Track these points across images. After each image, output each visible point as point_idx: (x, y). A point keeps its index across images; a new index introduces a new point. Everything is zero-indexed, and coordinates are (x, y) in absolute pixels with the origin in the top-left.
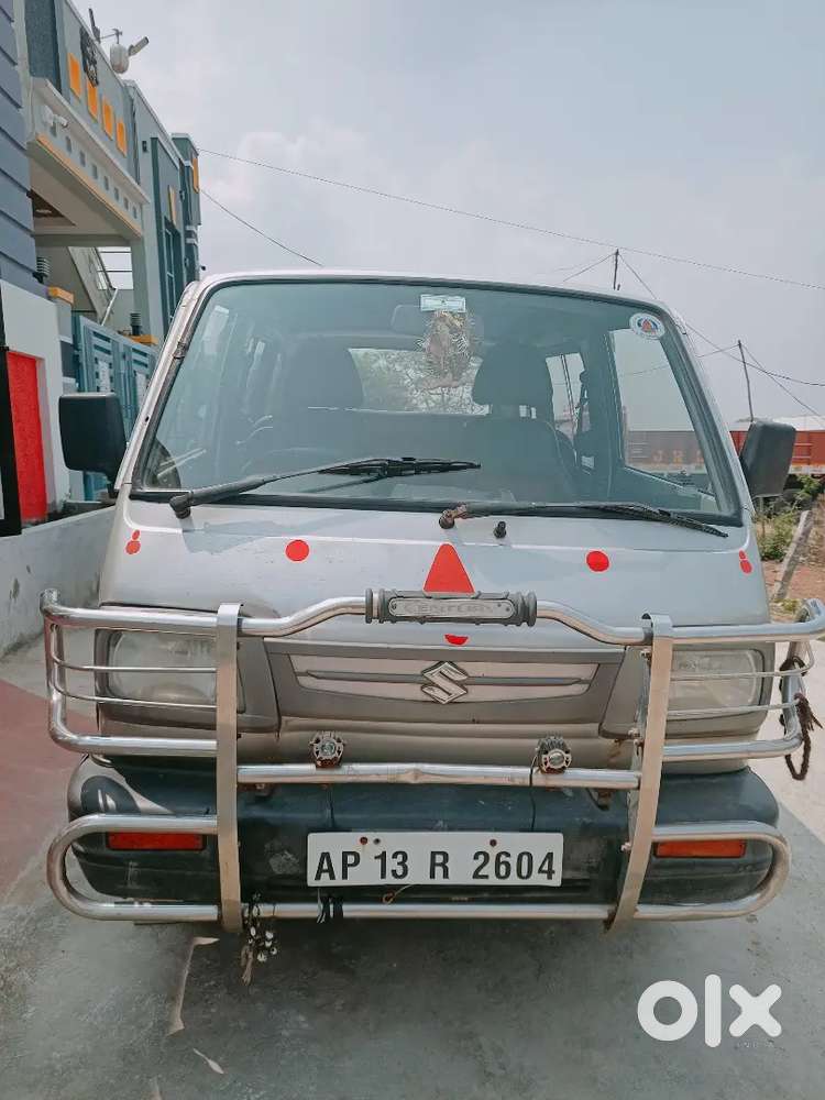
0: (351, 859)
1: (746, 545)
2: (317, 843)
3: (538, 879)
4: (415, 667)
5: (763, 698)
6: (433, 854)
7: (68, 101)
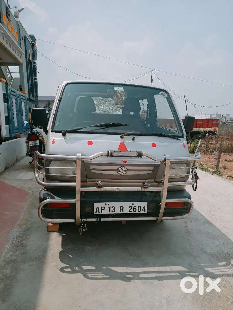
0: (103, 208)
1: (184, 142)
2: (96, 205)
3: (142, 212)
4: (116, 168)
5: (188, 172)
6: (120, 207)
7: (3, 26)
